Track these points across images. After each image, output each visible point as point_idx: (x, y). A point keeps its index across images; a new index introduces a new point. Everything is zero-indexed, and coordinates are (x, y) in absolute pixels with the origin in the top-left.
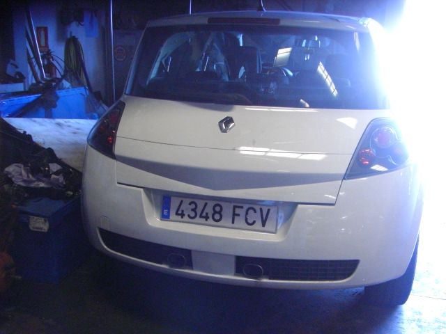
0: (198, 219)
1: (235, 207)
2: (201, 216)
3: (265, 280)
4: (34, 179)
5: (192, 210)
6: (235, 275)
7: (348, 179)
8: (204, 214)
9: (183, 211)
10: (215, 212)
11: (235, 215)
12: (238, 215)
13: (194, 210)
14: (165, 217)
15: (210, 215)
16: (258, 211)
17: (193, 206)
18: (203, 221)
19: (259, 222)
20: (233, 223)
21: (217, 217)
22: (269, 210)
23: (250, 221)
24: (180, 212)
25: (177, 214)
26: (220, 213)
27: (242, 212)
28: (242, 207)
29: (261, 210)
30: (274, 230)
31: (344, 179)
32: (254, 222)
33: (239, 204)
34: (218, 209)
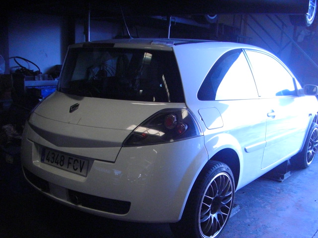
1: (69, 158)
3: (80, 206)
4: (17, 134)
6: (68, 200)
7: (125, 147)
8: (57, 161)
10: (61, 160)
11: (69, 163)
12: (70, 163)
13: (53, 158)
14: (42, 161)
15: (59, 162)
16: (79, 162)
17: (53, 155)
18: (55, 164)
19: (79, 169)
20: (68, 167)
21: (62, 163)
22: (84, 162)
23: (75, 168)
24: (48, 158)
25: (47, 160)
26: (63, 161)
27: (71, 161)
28: (72, 159)
30: (85, 175)
31: (122, 146)
32: (77, 168)
33: (72, 157)
34: (62, 158)
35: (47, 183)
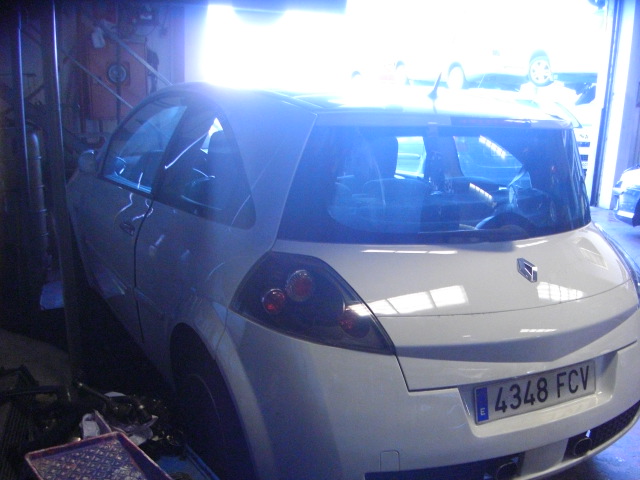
0: (524, 407)
1: (558, 376)
2: (526, 402)
5: (515, 396)
8: (529, 398)
9: (504, 402)
10: (540, 390)
11: (560, 385)
12: (562, 385)
13: (517, 396)
14: (482, 419)
15: (535, 397)
16: (580, 374)
17: (515, 391)
18: (529, 406)
19: (581, 386)
20: (559, 396)
21: (543, 396)
22: (588, 369)
23: (573, 388)
24: (500, 405)
25: (497, 409)
26: (545, 389)
27: (563, 379)
28: (565, 374)
29: (581, 369)
30: (593, 390)
32: (577, 387)
33: (562, 371)
34: (542, 385)
35: (521, 456)
